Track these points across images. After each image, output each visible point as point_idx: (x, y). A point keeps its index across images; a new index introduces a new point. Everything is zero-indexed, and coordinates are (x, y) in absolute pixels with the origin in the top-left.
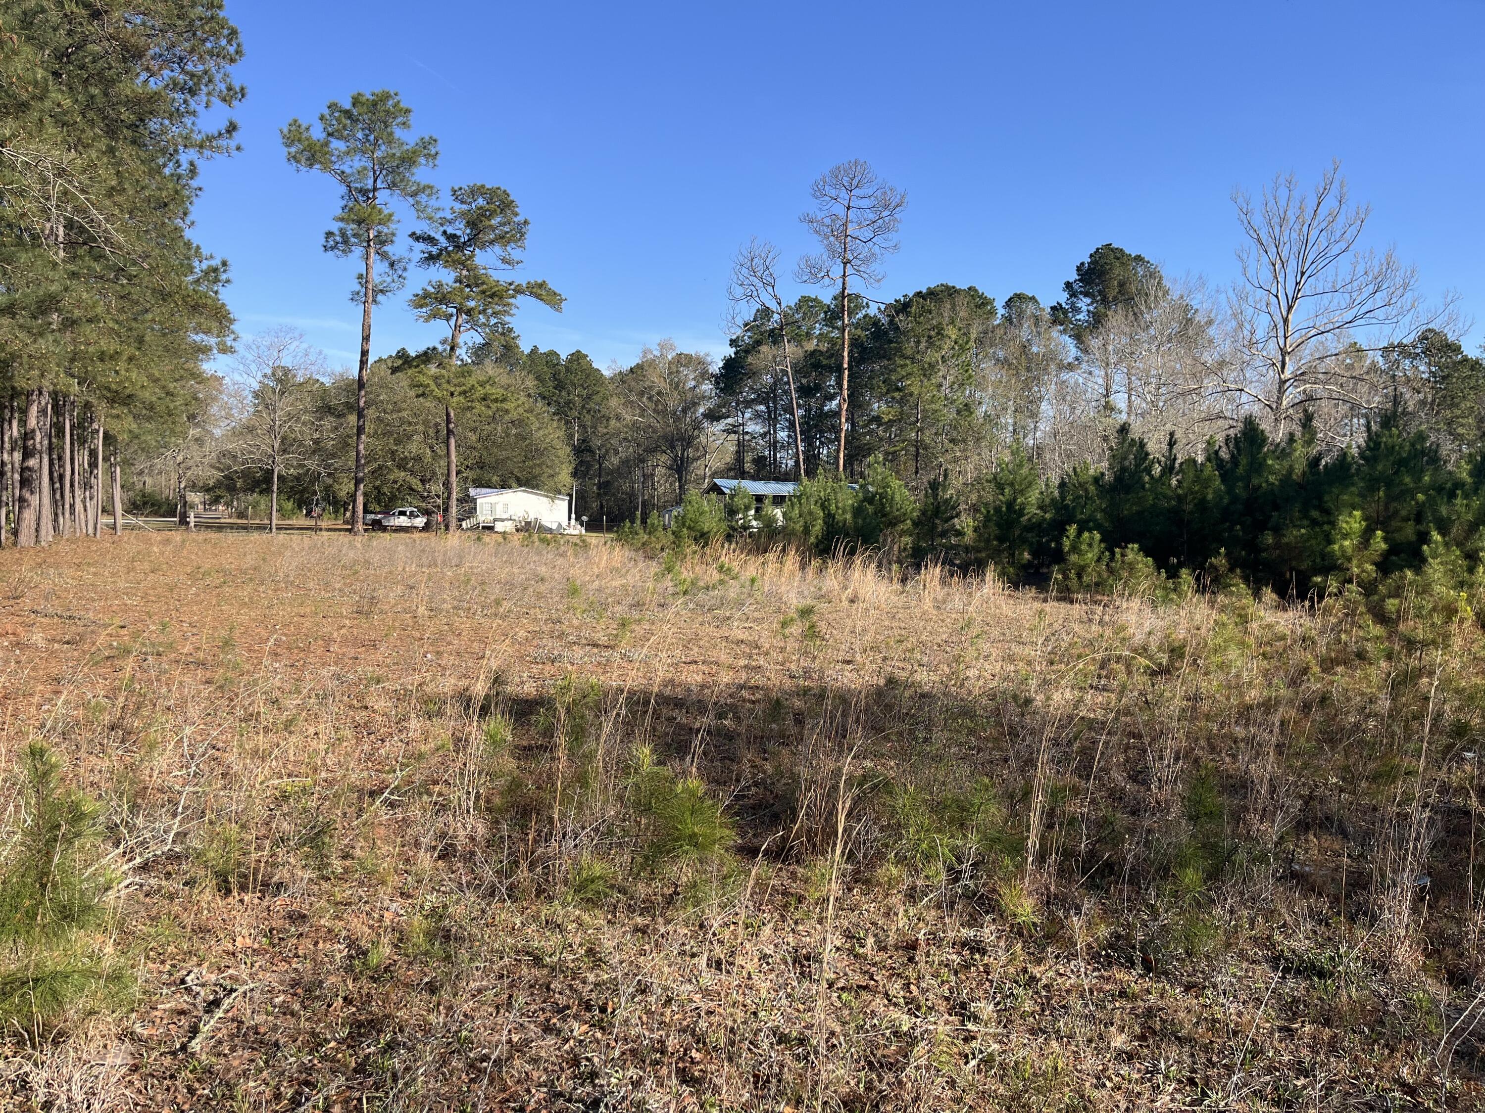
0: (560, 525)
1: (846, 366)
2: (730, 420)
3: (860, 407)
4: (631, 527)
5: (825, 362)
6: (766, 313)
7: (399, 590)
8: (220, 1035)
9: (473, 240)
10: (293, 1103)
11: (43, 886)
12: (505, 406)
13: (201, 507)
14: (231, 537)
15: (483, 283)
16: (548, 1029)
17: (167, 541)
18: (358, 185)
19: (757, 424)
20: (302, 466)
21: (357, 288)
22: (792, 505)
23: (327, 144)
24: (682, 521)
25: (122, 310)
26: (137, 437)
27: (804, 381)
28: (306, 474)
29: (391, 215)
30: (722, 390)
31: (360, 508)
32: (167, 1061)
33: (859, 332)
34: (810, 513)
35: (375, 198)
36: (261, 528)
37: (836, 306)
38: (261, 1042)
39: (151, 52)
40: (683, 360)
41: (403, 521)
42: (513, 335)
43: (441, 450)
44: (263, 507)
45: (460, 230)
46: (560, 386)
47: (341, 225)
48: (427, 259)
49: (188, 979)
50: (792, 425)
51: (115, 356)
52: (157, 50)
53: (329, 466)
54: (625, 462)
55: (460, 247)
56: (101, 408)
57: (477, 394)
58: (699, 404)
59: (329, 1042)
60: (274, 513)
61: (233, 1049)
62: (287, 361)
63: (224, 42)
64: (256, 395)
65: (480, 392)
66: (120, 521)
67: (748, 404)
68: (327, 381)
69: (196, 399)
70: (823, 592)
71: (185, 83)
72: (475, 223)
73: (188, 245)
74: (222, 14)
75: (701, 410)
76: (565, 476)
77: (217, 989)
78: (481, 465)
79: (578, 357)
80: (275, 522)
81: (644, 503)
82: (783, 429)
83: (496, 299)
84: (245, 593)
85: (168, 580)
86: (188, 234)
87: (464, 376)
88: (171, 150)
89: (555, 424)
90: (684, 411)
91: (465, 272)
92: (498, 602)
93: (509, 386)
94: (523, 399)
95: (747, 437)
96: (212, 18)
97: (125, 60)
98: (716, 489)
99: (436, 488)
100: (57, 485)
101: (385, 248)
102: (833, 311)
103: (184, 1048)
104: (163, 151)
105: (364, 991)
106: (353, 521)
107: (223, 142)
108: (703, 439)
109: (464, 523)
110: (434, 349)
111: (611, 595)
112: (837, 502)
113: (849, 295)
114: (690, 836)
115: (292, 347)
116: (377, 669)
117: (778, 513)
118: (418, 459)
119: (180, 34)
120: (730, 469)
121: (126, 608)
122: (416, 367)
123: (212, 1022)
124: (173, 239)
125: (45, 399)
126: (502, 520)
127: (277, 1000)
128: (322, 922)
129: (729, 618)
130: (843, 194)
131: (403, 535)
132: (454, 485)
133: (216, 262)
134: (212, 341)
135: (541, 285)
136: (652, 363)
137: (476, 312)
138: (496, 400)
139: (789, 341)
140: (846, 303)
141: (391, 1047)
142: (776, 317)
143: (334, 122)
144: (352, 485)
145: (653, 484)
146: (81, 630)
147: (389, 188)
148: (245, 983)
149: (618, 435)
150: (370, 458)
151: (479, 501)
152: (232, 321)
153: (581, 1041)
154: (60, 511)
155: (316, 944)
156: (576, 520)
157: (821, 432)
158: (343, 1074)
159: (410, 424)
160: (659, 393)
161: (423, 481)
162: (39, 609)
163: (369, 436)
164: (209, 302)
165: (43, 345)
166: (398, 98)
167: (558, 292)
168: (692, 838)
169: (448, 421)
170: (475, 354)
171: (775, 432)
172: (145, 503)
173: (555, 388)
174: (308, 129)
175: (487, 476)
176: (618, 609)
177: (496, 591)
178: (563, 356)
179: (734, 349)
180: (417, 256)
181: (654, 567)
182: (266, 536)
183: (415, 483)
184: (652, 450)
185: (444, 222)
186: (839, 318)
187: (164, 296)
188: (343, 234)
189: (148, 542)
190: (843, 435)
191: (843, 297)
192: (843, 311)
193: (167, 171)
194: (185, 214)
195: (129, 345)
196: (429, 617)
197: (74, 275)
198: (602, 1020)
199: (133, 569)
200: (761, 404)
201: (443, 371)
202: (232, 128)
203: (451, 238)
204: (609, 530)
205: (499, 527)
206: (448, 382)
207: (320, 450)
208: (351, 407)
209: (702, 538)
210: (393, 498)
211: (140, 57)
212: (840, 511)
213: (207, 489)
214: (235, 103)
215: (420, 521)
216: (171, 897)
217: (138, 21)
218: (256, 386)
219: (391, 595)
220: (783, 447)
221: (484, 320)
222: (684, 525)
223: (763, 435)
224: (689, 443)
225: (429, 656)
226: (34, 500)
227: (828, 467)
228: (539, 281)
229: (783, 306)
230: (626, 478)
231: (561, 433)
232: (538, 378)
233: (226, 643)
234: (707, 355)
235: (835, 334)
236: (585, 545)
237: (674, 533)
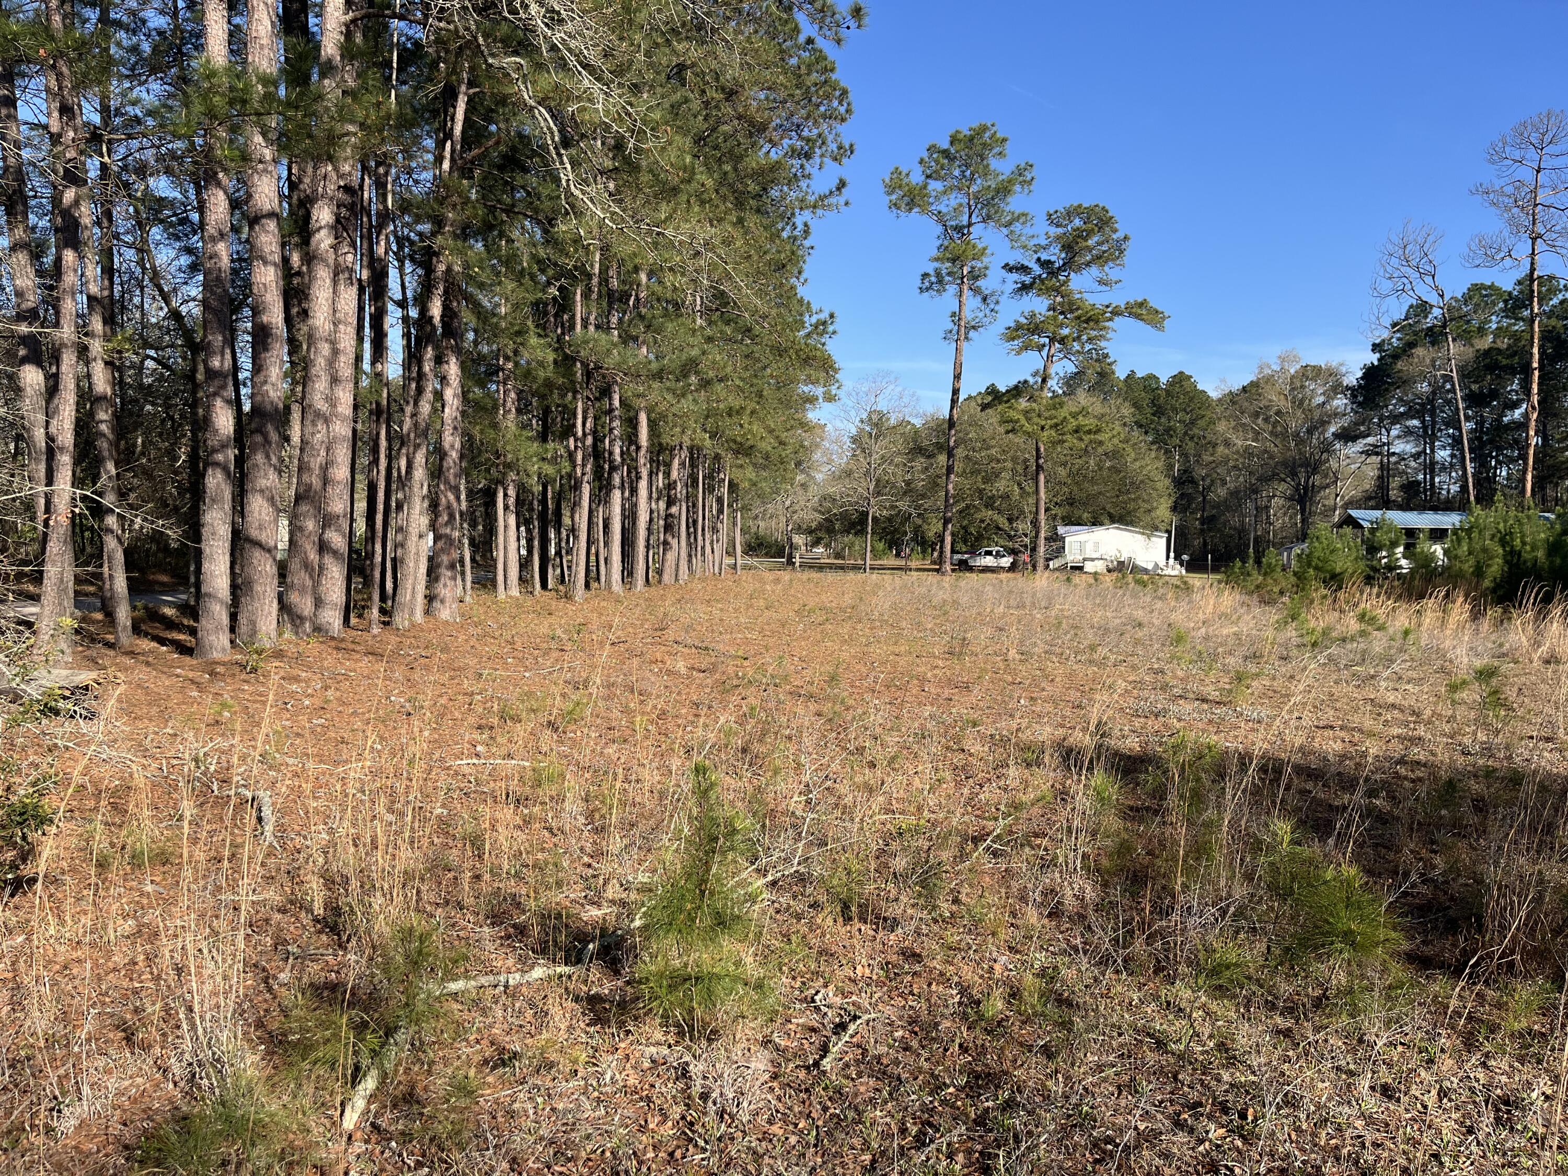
0: (1156, 565)
1: (1535, 365)
2: (1370, 440)
3: (1555, 415)
4: (1243, 567)
5: (1504, 362)
6: (1423, 308)
7: (989, 632)
8: (847, 1059)
9: (1068, 264)
10: (917, 1141)
11: (702, 892)
12: (1099, 437)
13: (803, 548)
14: (830, 577)
15: (1077, 309)
16: (1178, 1124)
17: (777, 581)
18: (953, 223)
19: (1407, 442)
20: (893, 507)
21: (950, 326)
22: (1459, 540)
23: (925, 187)
24: (1306, 560)
25: (746, 368)
26: (755, 485)
27: (1474, 387)
28: (897, 515)
29: (985, 249)
30: (1360, 404)
31: (948, 547)
32: (802, 1074)
33: (1553, 322)
34: (1485, 550)
35: (969, 233)
36: (856, 568)
37: (1521, 292)
38: (884, 1073)
39: (774, 124)
40: (1311, 373)
41: (989, 561)
42: (1108, 361)
43: (1029, 487)
44: (857, 548)
45: (1055, 255)
46: (1159, 411)
47: (937, 265)
48: (1020, 289)
49: (817, 998)
50: (1457, 442)
51: (740, 411)
52: (778, 121)
53: (918, 507)
54: (1234, 494)
55: (1053, 273)
56: (728, 458)
57: (1070, 427)
58: (1329, 423)
59: (949, 1087)
60: (868, 554)
61: (860, 1075)
62: (882, 406)
63: (835, 103)
64: (854, 440)
65: (1073, 423)
66: (739, 562)
67: (1396, 419)
68: (918, 422)
69: (802, 446)
70: (1504, 650)
71: (802, 149)
72: (1071, 247)
73: (801, 301)
74: (834, 77)
75: (1332, 429)
76: (1163, 510)
77: (842, 1013)
78: (1071, 502)
79: (1180, 379)
80: (868, 562)
81: (1257, 540)
82: (1444, 448)
83: (1092, 324)
84: (845, 630)
85: (779, 617)
86: (801, 291)
87: (1055, 408)
88: (789, 214)
89: (1153, 454)
90: (1310, 432)
91: (1059, 299)
92: (1093, 648)
93: (1103, 415)
94: (1118, 428)
95: (1393, 459)
96: (826, 82)
97: (751, 135)
98: (1351, 522)
99: (1024, 526)
100: (692, 530)
101: (978, 283)
102: (1517, 299)
103: (816, 1064)
104: (782, 216)
105: (979, 1042)
106: (940, 561)
107: (833, 200)
108: (1333, 464)
109: (1051, 563)
110: (1026, 382)
111: (1221, 644)
112: (1523, 537)
113: (1539, 277)
114: (1346, 933)
115: (887, 391)
116: (972, 712)
117: (1438, 550)
118: (1006, 497)
119: (798, 103)
120: (1370, 498)
121: (747, 642)
122: (1007, 402)
123: (840, 1045)
124: (789, 298)
125: (685, 453)
126: (1093, 560)
127: (896, 1034)
128: (935, 963)
129: (1373, 677)
130: (1532, 154)
131: (989, 575)
132: (1043, 524)
133: (824, 316)
134: (819, 391)
135: (1141, 305)
136: (1269, 380)
137: (1070, 339)
138: (1089, 432)
139: (1454, 340)
140: (1535, 288)
141: (1009, 1106)
142: (1437, 312)
143: (933, 164)
144: (940, 526)
145: (1268, 517)
146: (713, 659)
147: (984, 221)
148: (867, 1012)
149: (1226, 463)
150: (958, 498)
151: (1067, 540)
152: (836, 371)
153: (1218, 1146)
154: (693, 553)
155: (930, 985)
156: (1175, 559)
157: (1499, 449)
158: (965, 1123)
159: (998, 461)
160: (1278, 413)
161: (1010, 520)
162: (679, 639)
163: (957, 475)
164: (818, 353)
165: (686, 404)
166: (994, 129)
167: (1160, 310)
168: (1348, 936)
169: (1038, 457)
170: (1067, 384)
171: (1433, 451)
172: (760, 545)
173: (1154, 415)
174: (908, 175)
175: (1077, 513)
176: (1231, 660)
177: (1090, 637)
178: (1164, 379)
179: (1378, 355)
180: (1010, 286)
181: (1273, 615)
182: (860, 576)
183: (1003, 522)
184: (1266, 479)
185: (1038, 248)
186: (1526, 307)
187: (780, 351)
188: (938, 274)
189: (762, 582)
190: (1531, 452)
191: (1532, 280)
192: (1532, 297)
193: (785, 235)
194: (800, 273)
195: (751, 400)
196: (1021, 661)
197: (710, 339)
198: (1243, 1127)
199: (751, 606)
200: (1413, 418)
201: (1034, 405)
202: (842, 185)
203: (1045, 264)
204: (1215, 570)
205: (1089, 567)
206: (1039, 416)
207: (910, 491)
208: (940, 447)
209: (1334, 580)
210: (979, 538)
211: (765, 130)
212: (1528, 548)
213: (810, 532)
214: (845, 161)
215: (1006, 561)
216: (799, 917)
217: (762, 97)
218: (854, 431)
219: (981, 636)
220: (1443, 468)
221: (1078, 348)
222: (1309, 565)
223: (1416, 456)
224: (1315, 469)
225: (1022, 701)
226: (674, 542)
227: (1507, 491)
228: (1140, 300)
229: (1446, 298)
230: (1235, 511)
231: (1160, 464)
232: (1136, 405)
233: (832, 679)
234: (1341, 365)
235: (1520, 326)
236: (1184, 588)
237: (1295, 574)
